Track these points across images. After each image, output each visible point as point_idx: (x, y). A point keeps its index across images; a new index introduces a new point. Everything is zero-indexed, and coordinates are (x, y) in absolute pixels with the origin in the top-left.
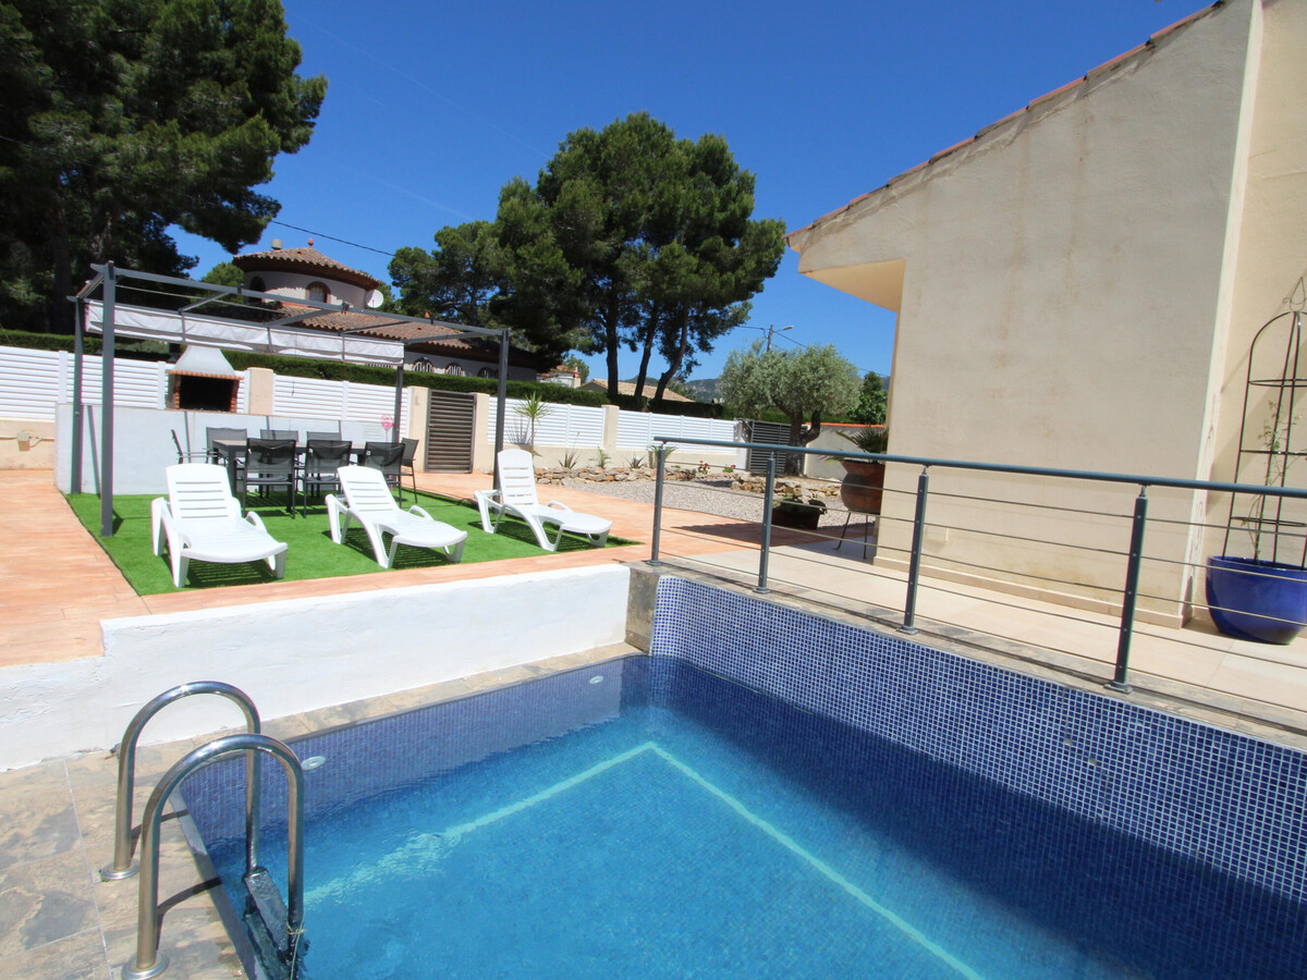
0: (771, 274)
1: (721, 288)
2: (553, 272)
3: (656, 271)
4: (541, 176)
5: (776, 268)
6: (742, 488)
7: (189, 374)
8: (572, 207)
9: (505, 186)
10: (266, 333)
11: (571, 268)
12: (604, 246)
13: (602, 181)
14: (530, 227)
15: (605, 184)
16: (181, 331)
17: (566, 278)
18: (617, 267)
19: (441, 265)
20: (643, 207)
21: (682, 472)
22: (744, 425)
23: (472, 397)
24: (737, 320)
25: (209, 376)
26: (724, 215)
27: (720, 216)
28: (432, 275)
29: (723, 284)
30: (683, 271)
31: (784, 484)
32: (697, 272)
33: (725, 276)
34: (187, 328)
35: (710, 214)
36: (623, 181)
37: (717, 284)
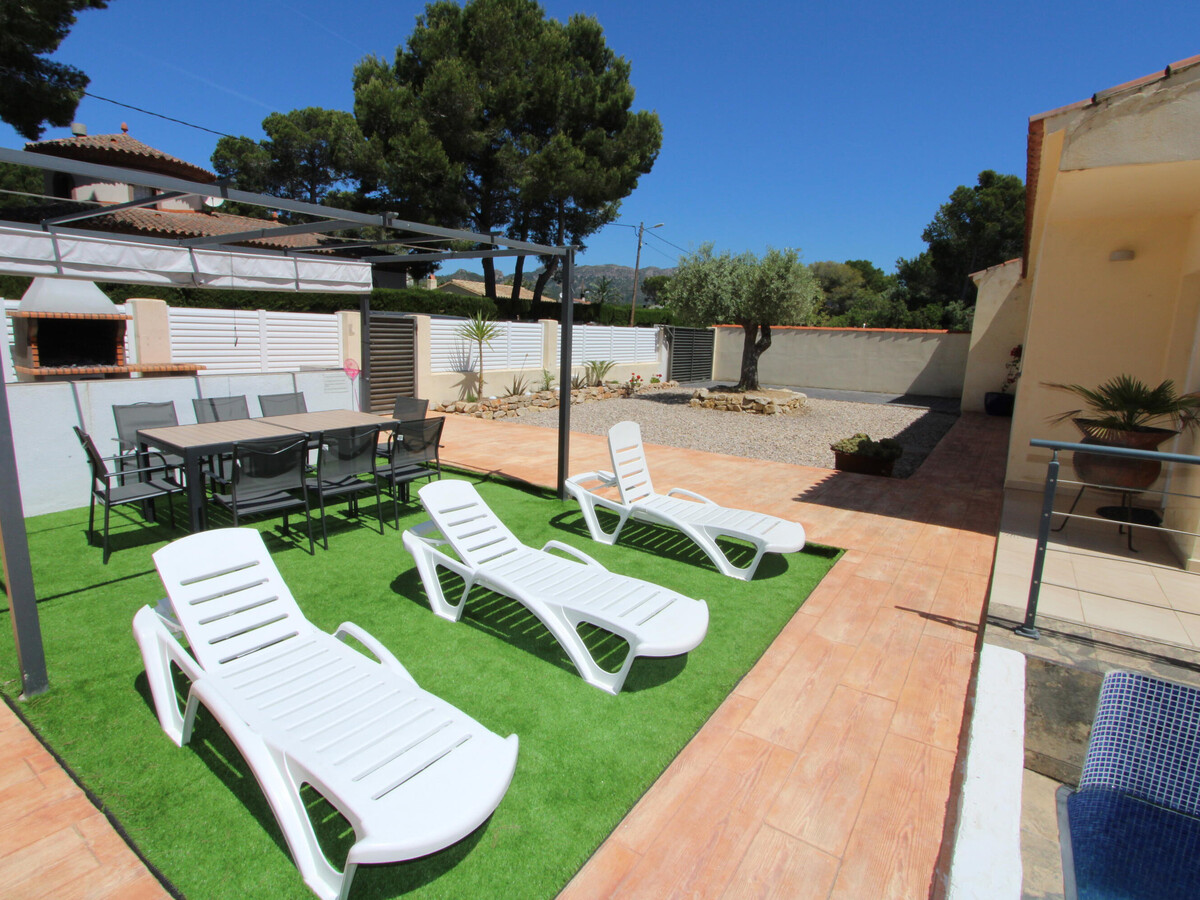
0: (647, 170)
1: (606, 184)
2: (428, 166)
3: (544, 165)
4: (400, 54)
5: (651, 164)
6: (704, 406)
7: (50, 315)
8: (448, 92)
9: (358, 65)
10: (188, 255)
11: (452, 161)
12: (481, 136)
13: (474, 62)
14: (397, 114)
15: (478, 66)
16: (53, 258)
17: (447, 173)
18: (496, 161)
19: (274, 157)
20: (522, 95)
21: (623, 388)
22: (666, 332)
23: (412, 321)
24: (607, 218)
25: (81, 317)
26: (604, 104)
27: (600, 106)
28: (264, 169)
29: (609, 180)
30: (572, 165)
31: (754, 401)
32: (583, 167)
33: (611, 171)
34: (62, 253)
35: (592, 105)
36: (498, 63)
37: (603, 180)
